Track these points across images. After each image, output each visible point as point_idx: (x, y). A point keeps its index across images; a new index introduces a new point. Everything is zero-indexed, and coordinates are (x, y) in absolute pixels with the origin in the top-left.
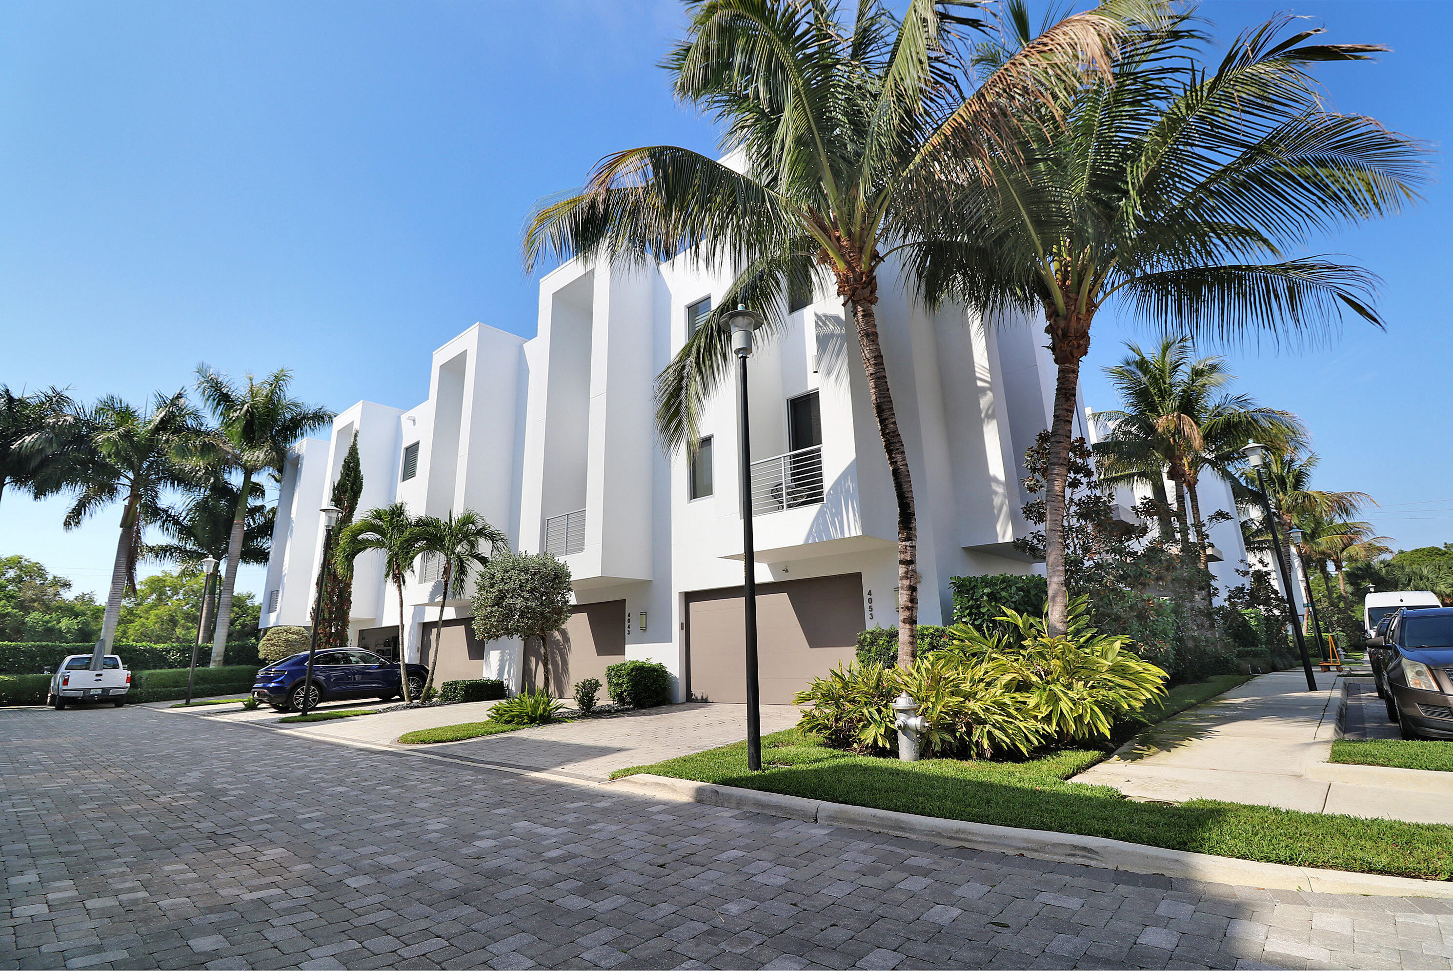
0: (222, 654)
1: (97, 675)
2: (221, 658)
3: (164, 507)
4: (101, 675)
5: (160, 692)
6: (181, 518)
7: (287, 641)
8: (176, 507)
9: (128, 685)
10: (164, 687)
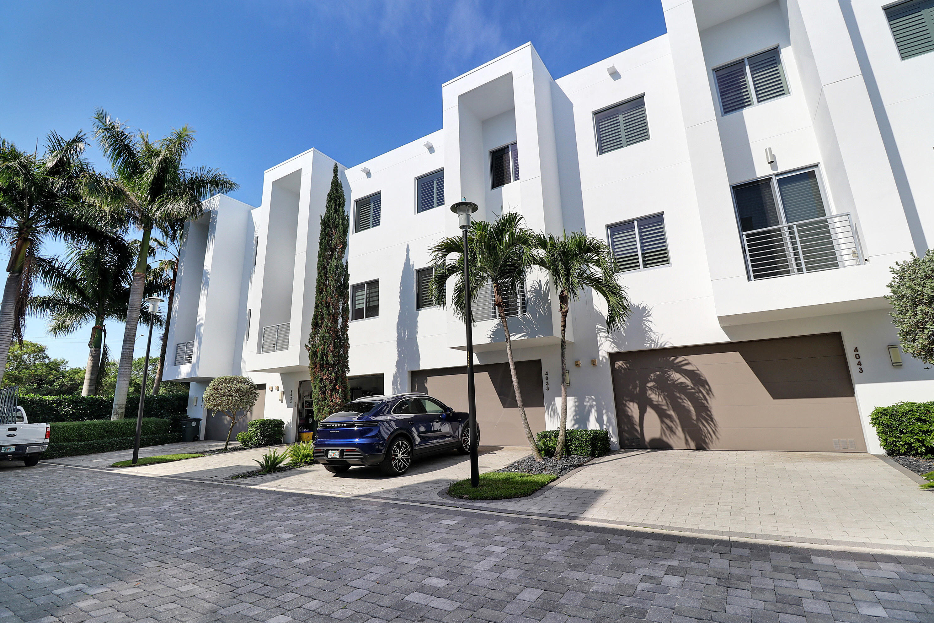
0: (124, 406)
1: (10, 429)
2: (123, 411)
3: (48, 258)
4: (15, 429)
5: (66, 447)
6: (65, 271)
7: (239, 390)
8: (60, 259)
9: (47, 441)
10: (68, 440)
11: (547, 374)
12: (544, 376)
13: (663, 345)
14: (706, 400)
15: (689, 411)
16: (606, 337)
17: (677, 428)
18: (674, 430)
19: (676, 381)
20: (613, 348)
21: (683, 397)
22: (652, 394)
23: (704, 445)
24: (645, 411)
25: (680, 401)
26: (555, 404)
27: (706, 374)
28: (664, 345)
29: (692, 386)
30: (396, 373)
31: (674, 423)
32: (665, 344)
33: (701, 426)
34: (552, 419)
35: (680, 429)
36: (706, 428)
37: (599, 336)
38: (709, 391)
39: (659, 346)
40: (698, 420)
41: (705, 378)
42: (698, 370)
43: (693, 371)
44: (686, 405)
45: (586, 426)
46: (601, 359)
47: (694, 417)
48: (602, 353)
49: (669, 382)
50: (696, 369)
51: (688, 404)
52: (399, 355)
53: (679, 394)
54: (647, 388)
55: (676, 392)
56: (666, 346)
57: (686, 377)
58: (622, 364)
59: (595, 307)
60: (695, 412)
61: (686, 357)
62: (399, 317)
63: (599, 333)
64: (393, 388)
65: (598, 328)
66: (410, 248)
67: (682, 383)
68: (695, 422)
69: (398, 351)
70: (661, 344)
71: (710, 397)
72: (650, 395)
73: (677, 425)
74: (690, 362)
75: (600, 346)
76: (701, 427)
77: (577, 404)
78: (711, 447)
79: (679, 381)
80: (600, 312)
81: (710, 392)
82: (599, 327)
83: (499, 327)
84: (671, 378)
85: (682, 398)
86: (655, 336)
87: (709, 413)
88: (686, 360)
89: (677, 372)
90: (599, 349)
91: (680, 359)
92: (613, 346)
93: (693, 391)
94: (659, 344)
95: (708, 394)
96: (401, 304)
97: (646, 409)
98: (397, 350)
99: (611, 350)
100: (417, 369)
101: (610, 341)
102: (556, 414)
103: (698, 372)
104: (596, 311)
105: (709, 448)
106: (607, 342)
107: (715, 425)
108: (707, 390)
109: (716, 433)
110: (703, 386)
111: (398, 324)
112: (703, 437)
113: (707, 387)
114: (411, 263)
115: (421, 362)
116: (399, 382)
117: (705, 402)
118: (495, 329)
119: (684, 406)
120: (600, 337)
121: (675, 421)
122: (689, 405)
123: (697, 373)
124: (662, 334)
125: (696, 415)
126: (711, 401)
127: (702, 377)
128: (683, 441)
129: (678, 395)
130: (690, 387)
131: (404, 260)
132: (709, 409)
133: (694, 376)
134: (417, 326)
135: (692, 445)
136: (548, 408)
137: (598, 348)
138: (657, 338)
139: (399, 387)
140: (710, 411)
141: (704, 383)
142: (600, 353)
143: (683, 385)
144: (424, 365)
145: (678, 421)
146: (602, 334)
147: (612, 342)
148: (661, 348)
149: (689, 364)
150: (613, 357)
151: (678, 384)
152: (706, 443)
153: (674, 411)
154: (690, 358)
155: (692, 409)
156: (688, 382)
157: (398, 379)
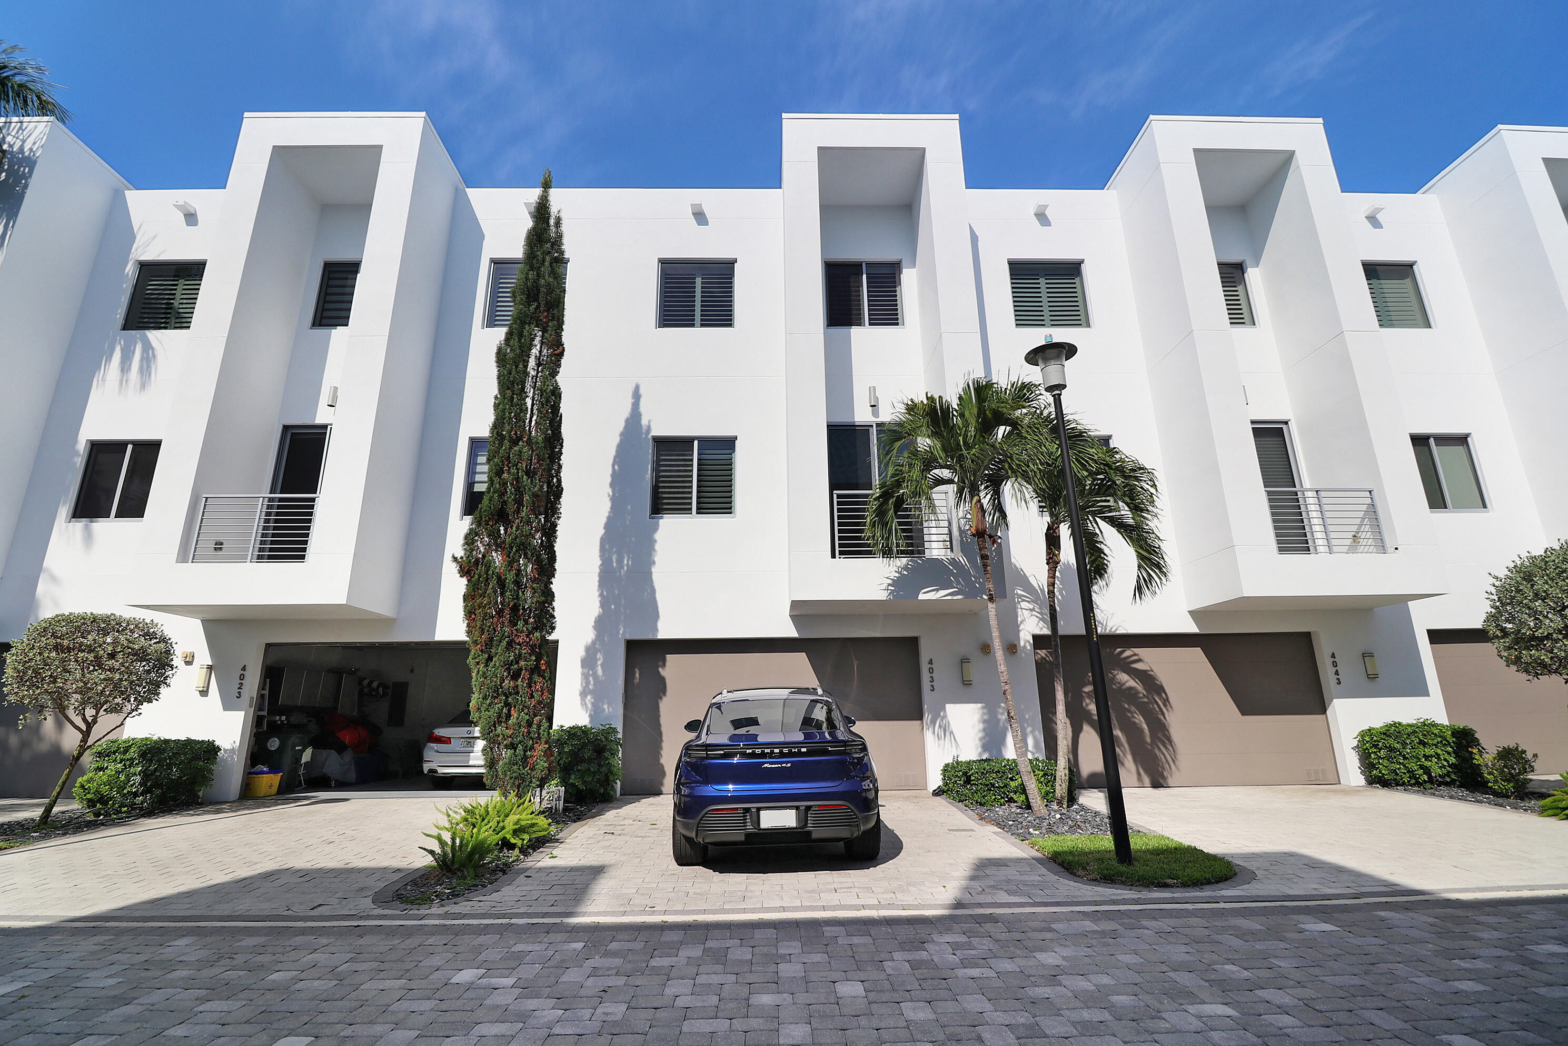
11: (931, 662)
12: (925, 667)
13: (1113, 630)
14: (1163, 714)
15: (1142, 730)
16: (1031, 610)
17: (1125, 755)
18: (1121, 760)
19: (1124, 684)
20: (1042, 629)
21: (1133, 709)
22: (1090, 703)
23: (1161, 781)
24: (1081, 729)
25: (1129, 715)
26: (945, 716)
27: (1163, 678)
28: (1116, 631)
29: (1145, 693)
30: (594, 643)
31: (1122, 748)
32: (1117, 629)
33: (1157, 751)
34: (942, 742)
35: (1129, 757)
36: (1163, 754)
37: (1019, 607)
38: (1166, 701)
39: (1107, 631)
40: (1153, 742)
41: (1161, 682)
42: (1152, 671)
43: (1145, 672)
44: (1137, 721)
45: (1000, 752)
46: (1022, 644)
47: (1148, 740)
48: (1025, 635)
49: (1114, 686)
50: (1149, 669)
51: (1140, 719)
52: (604, 603)
53: (1128, 705)
54: (1084, 694)
55: (1124, 702)
56: (1118, 632)
57: (1137, 680)
58: (1046, 655)
59: (1013, 560)
60: (1149, 731)
61: (1136, 650)
62: (607, 526)
63: (1019, 602)
64: (583, 674)
65: (1017, 594)
66: (642, 391)
67: (1131, 688)
68: (1149, 747)
69: (601, 595)
70: (1111, 628)
71: (1167, 710)
72: (1087, 705)
73: (1126, 751)
74: (1141, 658)
75: (1021, 623)
76: (1157, 753)
77: (986, 717)
78: (1170, 783)
79: (1128, 685)
80: (1022, 570)
81: (1167, 703)
82: (1020, 592)
83: (905, 573)
84: (1117, 681)
85: (1133, 711)
86: (1103, 615)
87: (1166, 733)
88: (1135, 655)
89: (1124, 672)
90: (1020, 628)
91: (1128, 653)
92: (1041, 626)
93: (1146, 700)
94: (1108, 629)
95: (1165, 706)
96: (613, 499)
97: (1082, 726)
98: (597, 593)
99: (1038, 632)
100: (650, 637)
101: (1037, 617)
102: (947, 734)
103: (1151, 673)
104: (1015, 566)
105: (1167, 784)
106: (1031, 618)
107: (1174, 751)
108: (1164, 699)
109: (1176, 761)
110: (1159, 695)
111: (603, 541)
112: (1160, 769)
113: (1164, 695)
114: (644, 422)
115: (660, 625)
116: (599, 663)
117: (1162, 717)
118: (897, 575)
119: (1135, 723)
120: (1021, 609)
121: (1124, 747)
122: (1141, 721)
123: (1151, 675)
124: (1113, 614)
125: (1151, 737)
126: (1169, 716)
127: (1158, 680)
128: (1135, 776)
129: (1126, 706)
130: (1141, 695)
131: (626, 411)
132: (1167, 727)
133: (1147, 678)
134: (654, 550)
135: (1147, 780)
136: (933, 722)
137: (1019, 626)
138: (1106, 618)
139: (600, 671)
140: (1168, 731)
141: (1160, 690)
142: (1022, 635)
143: (1133, 692)
144: (666, 630)
145: (1126, 746)
146: (1024, 605)
147: (1040, 619)
148: (1111, 633)
149: (1140, 660)
150: (1039, 641)
151: (1125, 689)
152: (1164, 778)
153: (1121, 730)
154: (1142, 652)
155: (1145, 726)
156: (1140, 687)
157: (599, 656)
